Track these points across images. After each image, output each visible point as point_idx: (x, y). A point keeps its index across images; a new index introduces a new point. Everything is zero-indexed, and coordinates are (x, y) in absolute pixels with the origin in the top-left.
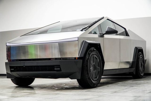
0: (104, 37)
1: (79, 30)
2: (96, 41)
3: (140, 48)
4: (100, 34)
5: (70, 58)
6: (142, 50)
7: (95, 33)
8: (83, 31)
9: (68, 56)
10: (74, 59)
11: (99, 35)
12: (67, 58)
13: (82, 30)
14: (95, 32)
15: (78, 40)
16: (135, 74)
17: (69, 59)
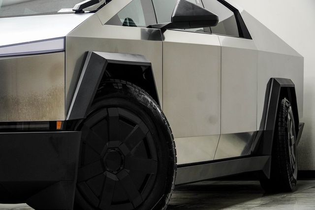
0: (164, 38)
1: (71, 10)
2: (134, 55)
3: (285, 84)
4: (150, 27)
5: (29, 123)
6: (292, 89)
7: (129, 23)
8: (84, 12)
9: (25, 115)
10: (47, 126)
11: (143, 32)
12: (21, 123)
13: (80, 11)
14: (130, 20)
15: (64, 51)
16: (269, 178)
17: (27, 126)
